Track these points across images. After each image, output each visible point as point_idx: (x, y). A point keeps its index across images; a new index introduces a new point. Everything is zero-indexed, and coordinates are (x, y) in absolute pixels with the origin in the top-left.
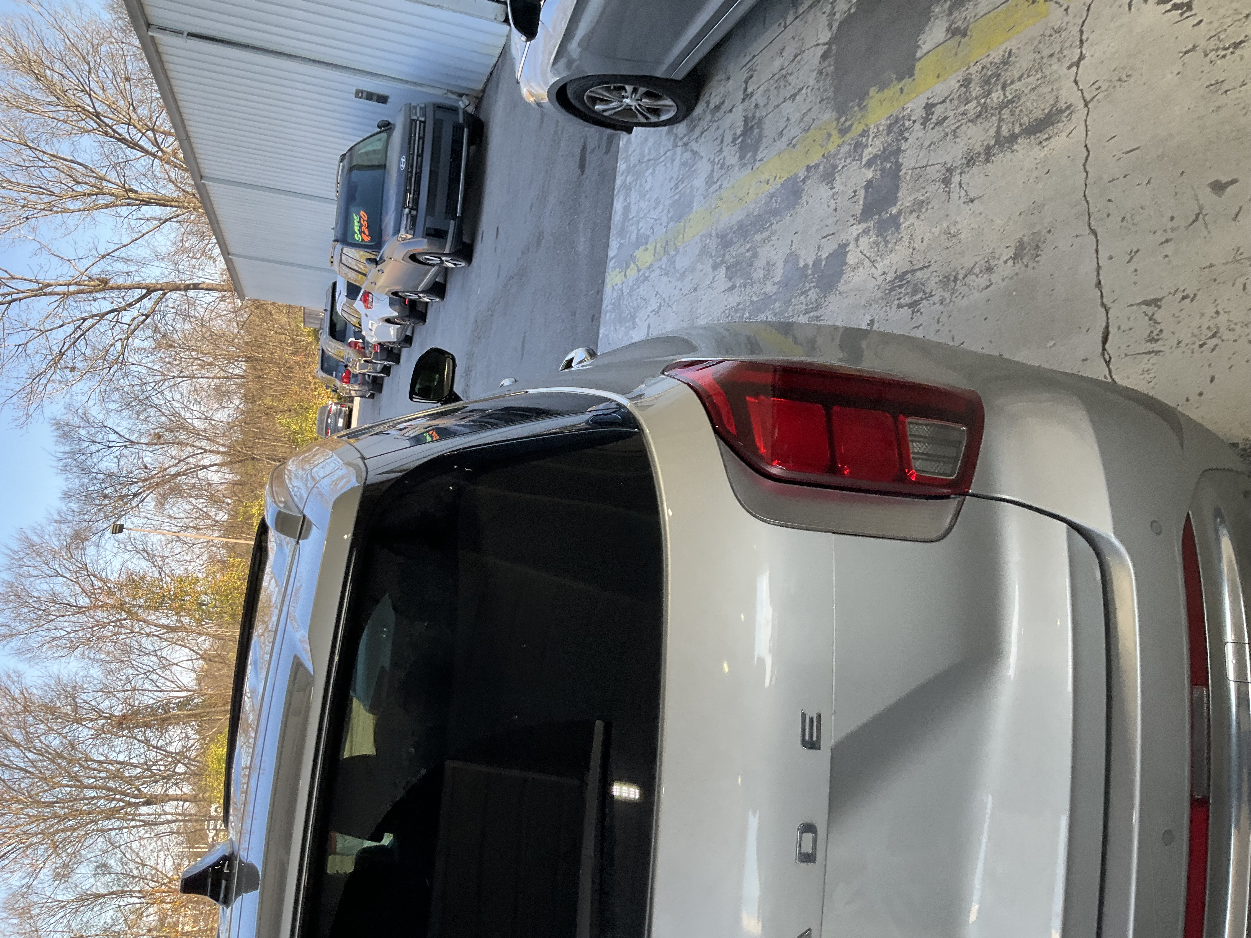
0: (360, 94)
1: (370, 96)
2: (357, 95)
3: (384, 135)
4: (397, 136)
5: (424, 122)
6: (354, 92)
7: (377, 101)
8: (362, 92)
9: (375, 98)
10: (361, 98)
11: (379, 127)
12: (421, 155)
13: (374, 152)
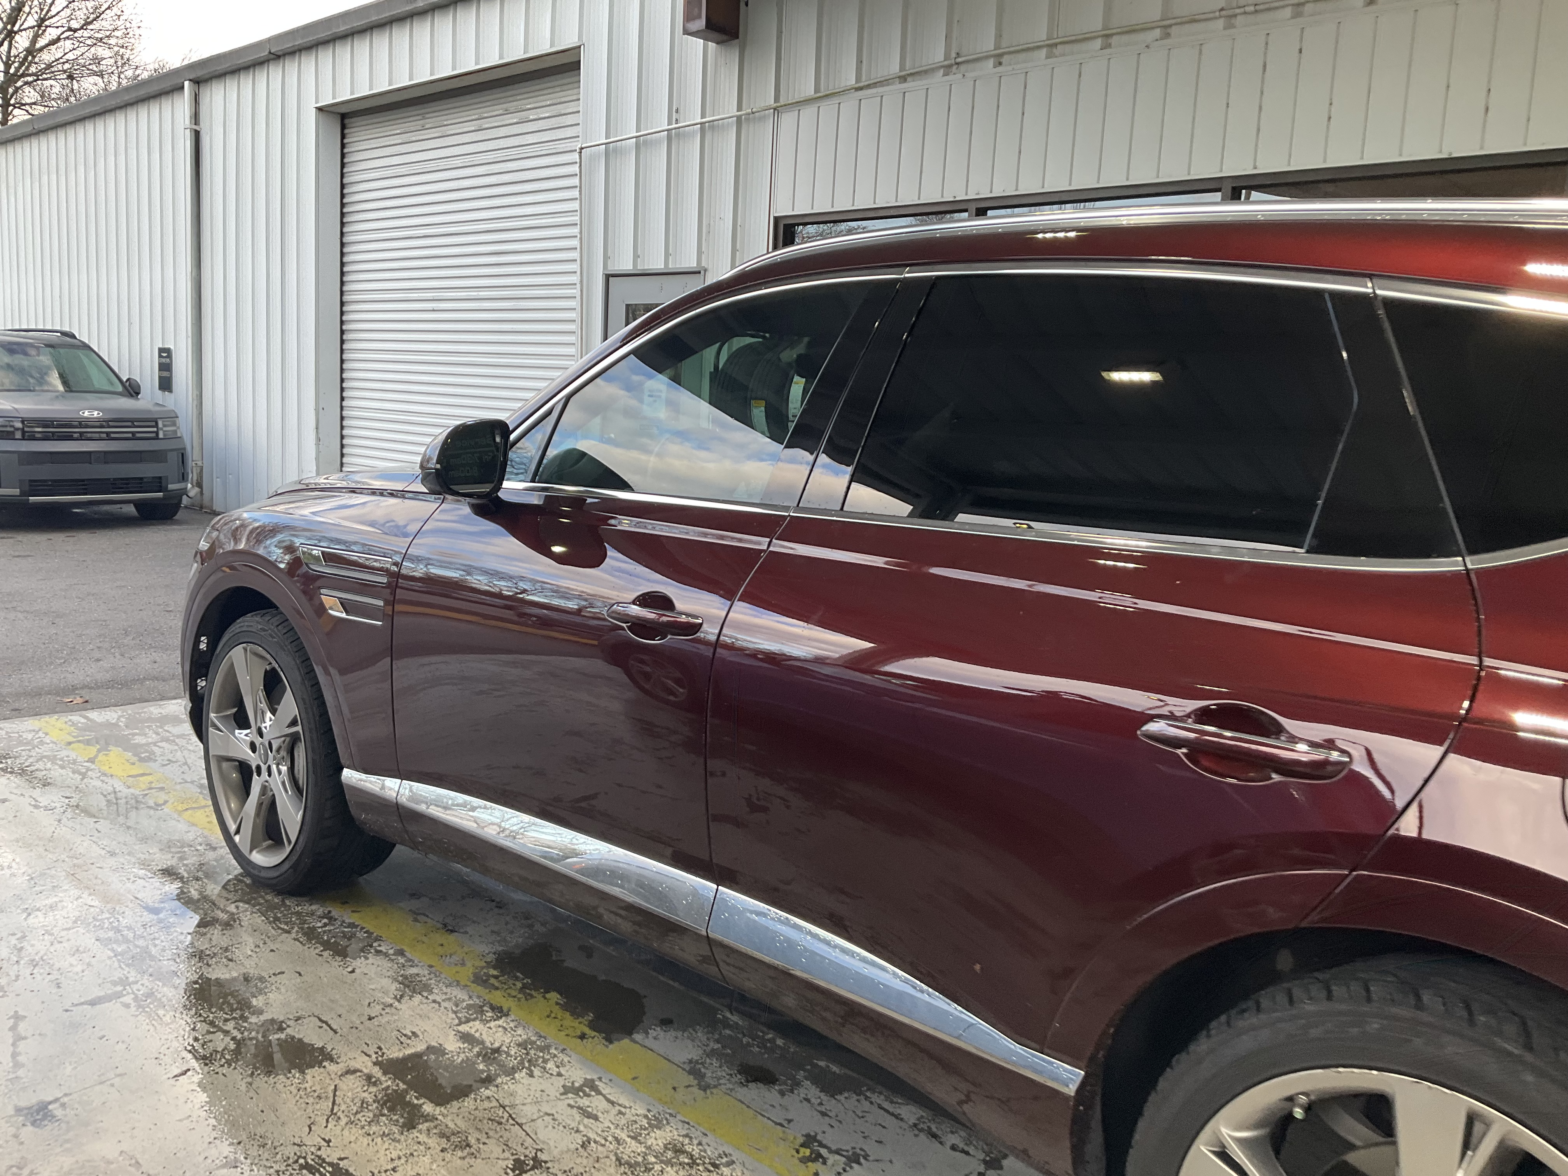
0: (165, 353)
1: (166, 367)
2: (160, 350)
3: (120, 388)
4: (125, 404)
5: (158, 438)
6: (166, 346)
7: (161, 379)
8: (169, 356)
9: (165, 374)
10: (160, 356)
11: (128, 380)
12: (108, 437)
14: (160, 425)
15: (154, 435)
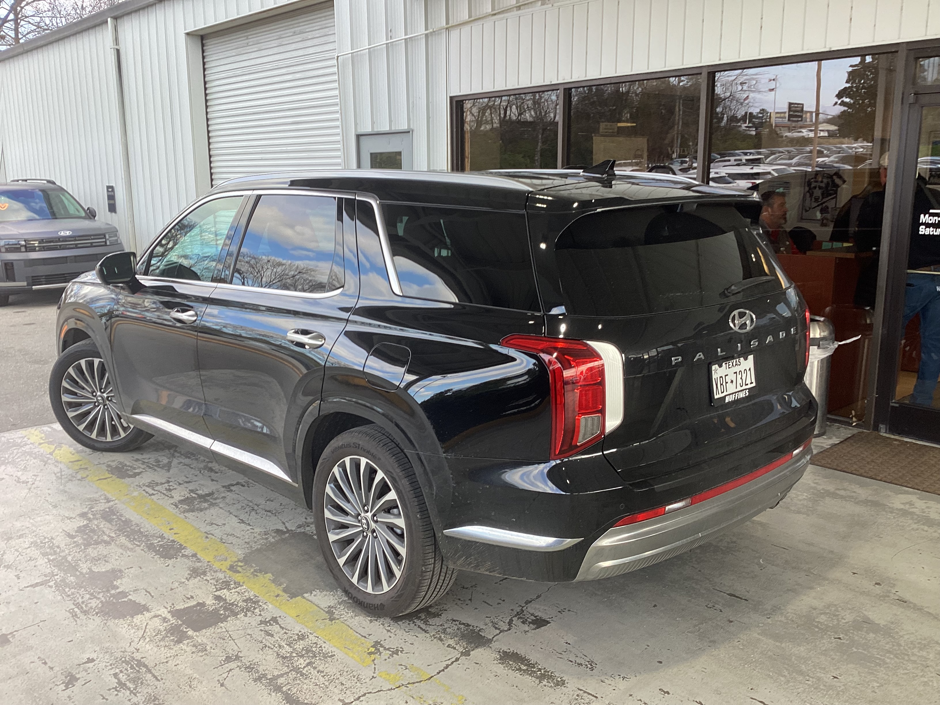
0: (111, 189)
1: (111, 197)
2: (108, 187)
3: (83, 214)
4: (86, 224)
5: (106, 245)
6: (111, 185)
7: (109, 205)
8: (113, 190)
9: (112, 202)
10: (108, 191)
11: (88, 209)
12: (76, 247)
13: (65, 207)
14: (107, 237)
15: (103, 243)
